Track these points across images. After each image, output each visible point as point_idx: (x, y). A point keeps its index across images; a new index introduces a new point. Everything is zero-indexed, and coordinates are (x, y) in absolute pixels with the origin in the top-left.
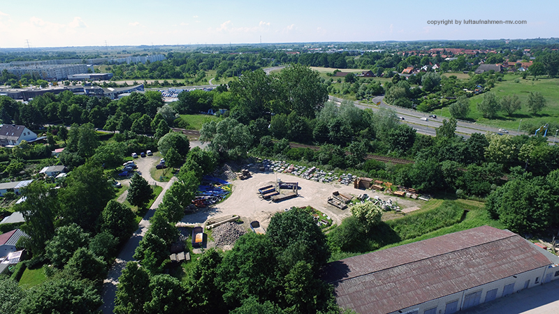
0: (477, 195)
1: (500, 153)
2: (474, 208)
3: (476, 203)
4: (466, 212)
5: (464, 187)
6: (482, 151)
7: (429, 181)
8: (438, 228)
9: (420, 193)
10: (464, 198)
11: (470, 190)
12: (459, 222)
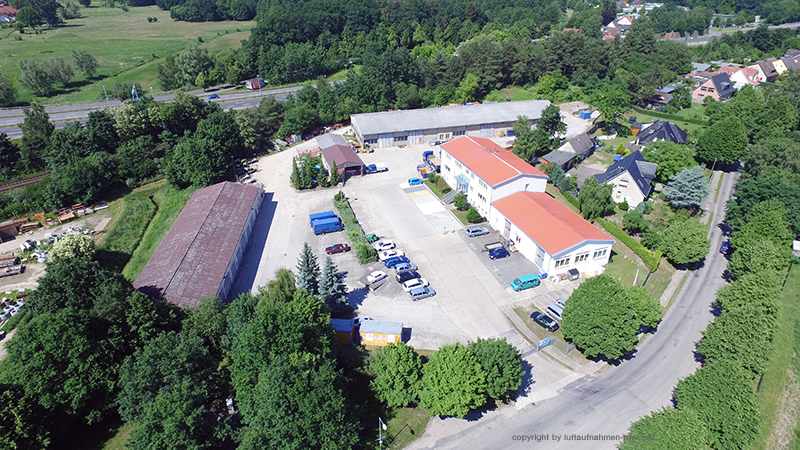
0: (148, 176)
1: (133, 125)
2: (155, 190)
3: (152, 185)
4: (151, 198)
5: (130, 175)
6: (113, 130)
7: (94, 184)
8: (148, 224)
9: (90, 204)
10: (139, 186)
11: (137, 175)
12: (157, 209)
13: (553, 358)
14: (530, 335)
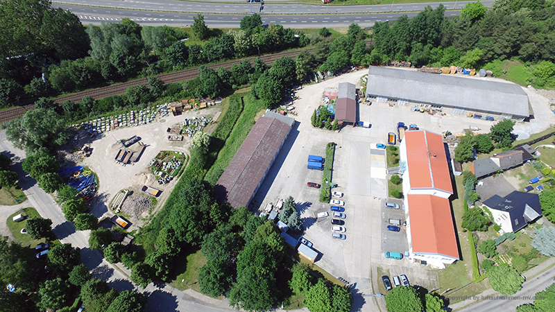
1: (243, 46)
2: (245, 93)
3: (245, 90)
4: (242, 98)
6: (232, 47)
7: (217, 90)
8: (236, 121)
9: (214, 98)
10: (238, 89)
11: (239, 83)
12: (243, 109)
13: (377, 304)
14: (376, 286)
